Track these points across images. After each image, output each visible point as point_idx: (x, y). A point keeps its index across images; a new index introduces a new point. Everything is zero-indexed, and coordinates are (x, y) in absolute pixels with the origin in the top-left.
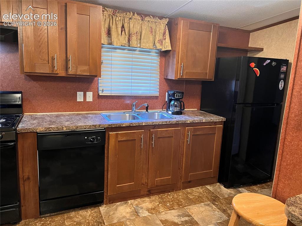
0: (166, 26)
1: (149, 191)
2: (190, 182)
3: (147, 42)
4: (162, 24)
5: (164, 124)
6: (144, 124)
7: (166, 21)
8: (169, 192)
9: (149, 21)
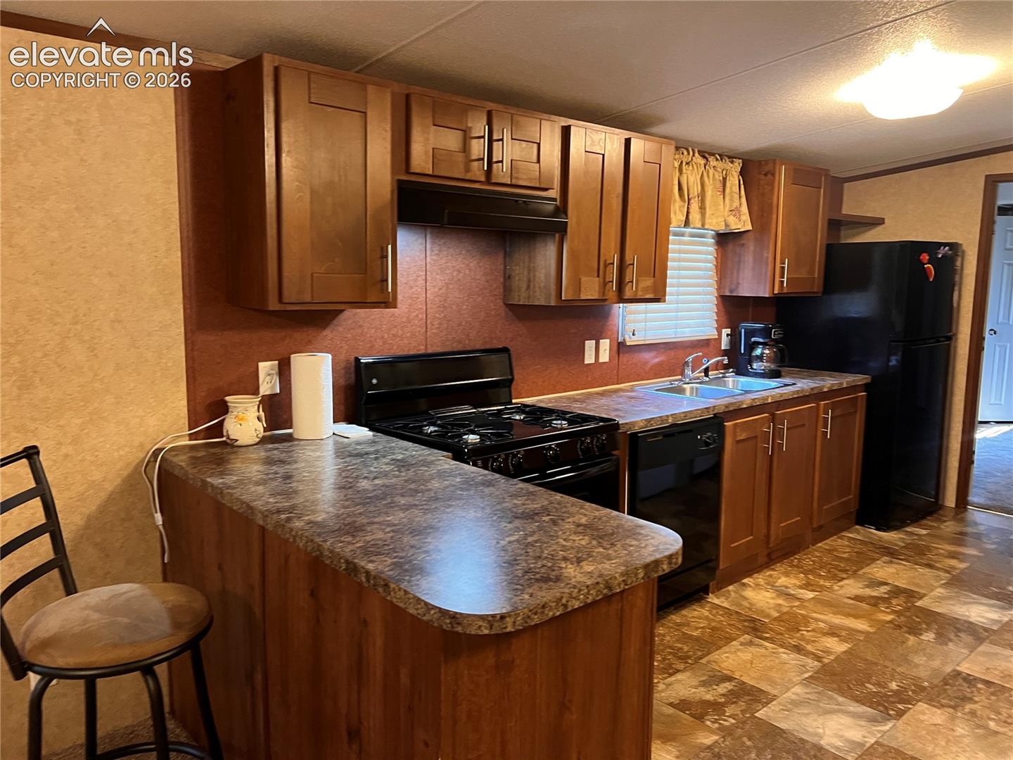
0: (740, 177)
1: (769, 555)
2: (821, 527)
3: (713, 214)
4: (734, 173)
5: (796, 396)
6: (770, 401)
7: (737, 165)
8: (795, 554)
9: (714, 167)
